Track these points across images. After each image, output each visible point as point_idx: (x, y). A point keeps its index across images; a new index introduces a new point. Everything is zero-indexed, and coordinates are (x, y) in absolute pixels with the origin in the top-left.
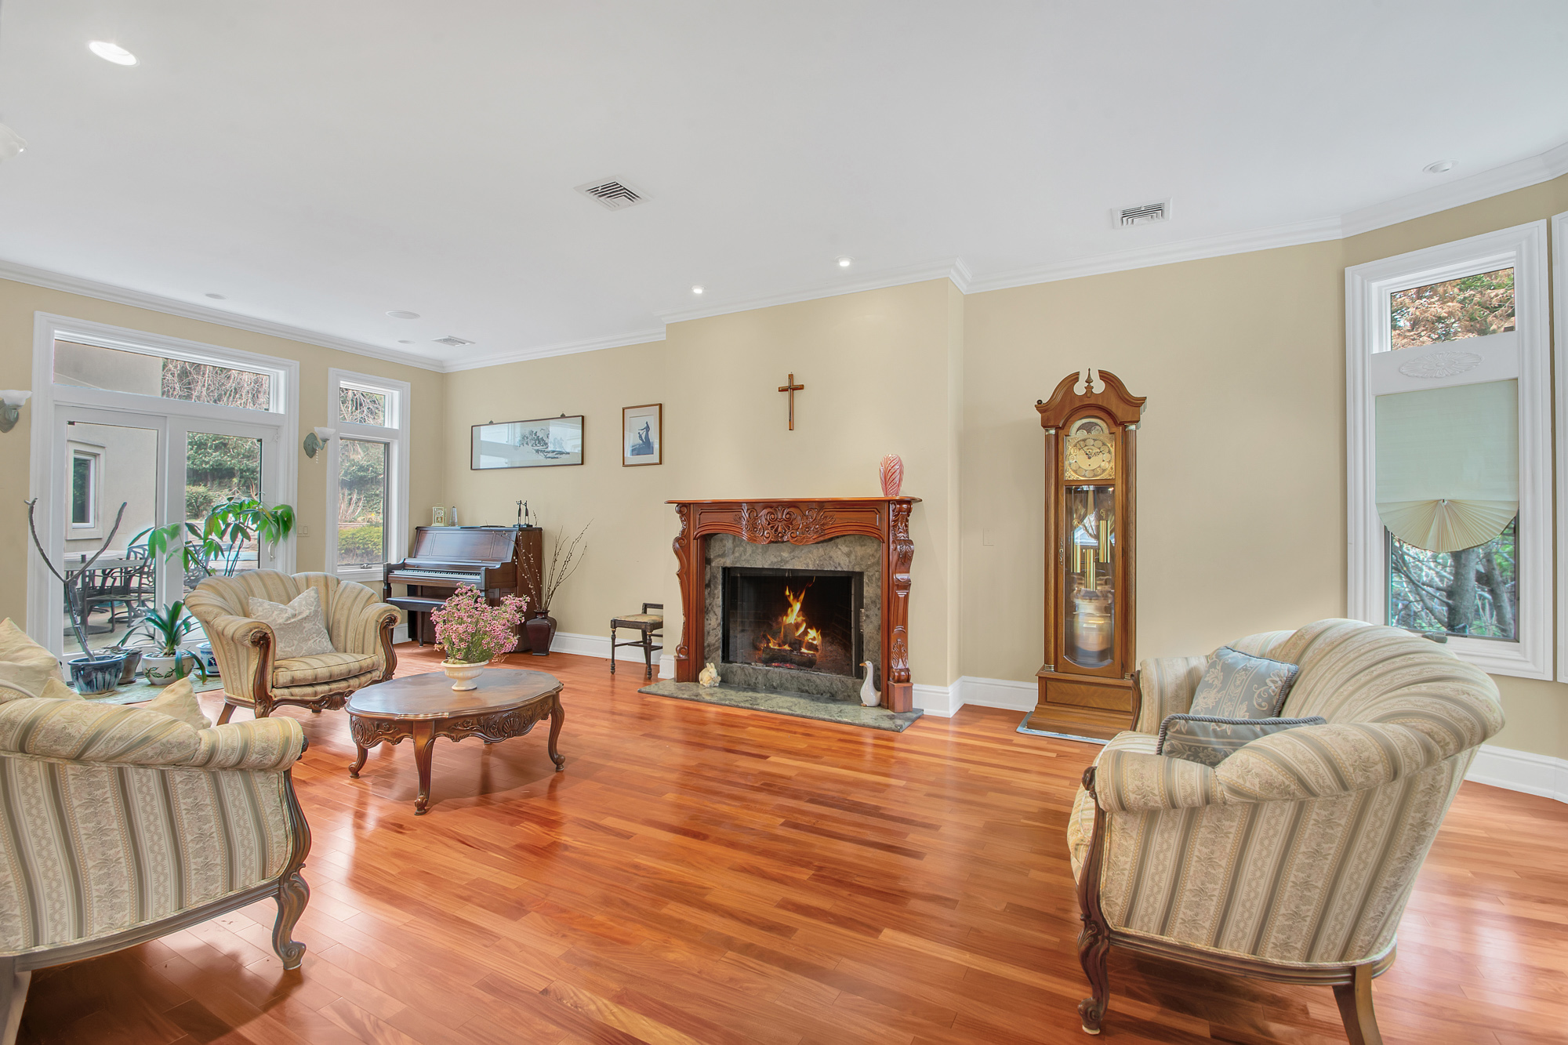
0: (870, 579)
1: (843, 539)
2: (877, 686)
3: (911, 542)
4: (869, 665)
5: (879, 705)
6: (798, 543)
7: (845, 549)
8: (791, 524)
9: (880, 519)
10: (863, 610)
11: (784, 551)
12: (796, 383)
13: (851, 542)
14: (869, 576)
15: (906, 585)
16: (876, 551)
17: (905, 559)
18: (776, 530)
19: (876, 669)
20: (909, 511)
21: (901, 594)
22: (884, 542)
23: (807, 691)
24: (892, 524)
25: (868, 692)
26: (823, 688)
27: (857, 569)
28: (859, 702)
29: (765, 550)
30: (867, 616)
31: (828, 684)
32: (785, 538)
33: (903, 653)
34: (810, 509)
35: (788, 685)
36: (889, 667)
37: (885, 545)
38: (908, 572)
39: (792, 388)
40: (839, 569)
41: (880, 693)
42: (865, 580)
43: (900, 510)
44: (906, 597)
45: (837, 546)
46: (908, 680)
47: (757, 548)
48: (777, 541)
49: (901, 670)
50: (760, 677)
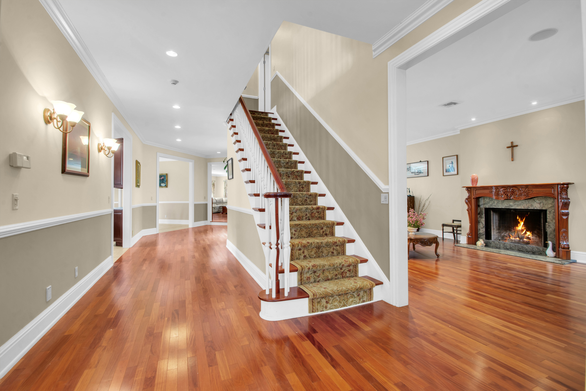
0: (550, 212)
1: (537, 198)
2: (554, 249)
3: (569, 199)
4: (550, 243)
5: (555, 257)
6: (516, 199)
7: (537, 201)
8: (514, 193)
9: (554, 191)
10: (547, 224)
11: (511, 202)
12: (514, 144)
13: (541, 199)
14: (549, 211)
15: (567, 214)
16: (553, 202)
17: (566, 205)
18: (507, 195)
20: (567, 187)
21: (565, 217)
22: (556, 199)
23: (522, 251)
24: (559, 192)
25: (549, 252)
26: (529, 250)
27: (544, 209)
28: (546, 255)
29: (503, 202)
30: (549, 225)
31: (531, 249)
32: (511, 198)
33: (566, 238)
34: (522, 188)
35: (514, 248)
36: (559, 244)
37: (556, 200)
38: (568, 209)
39: (513, 146)
40: (535, 208)
41: (555, 253)
42: (548, 212)
43: (563, 187)
44: (567, 219)
45: (534, 201)
46: (568, 248)
47: (499, 202)
48: (508, 199)
49: (565, 245)
50: (501, 245)
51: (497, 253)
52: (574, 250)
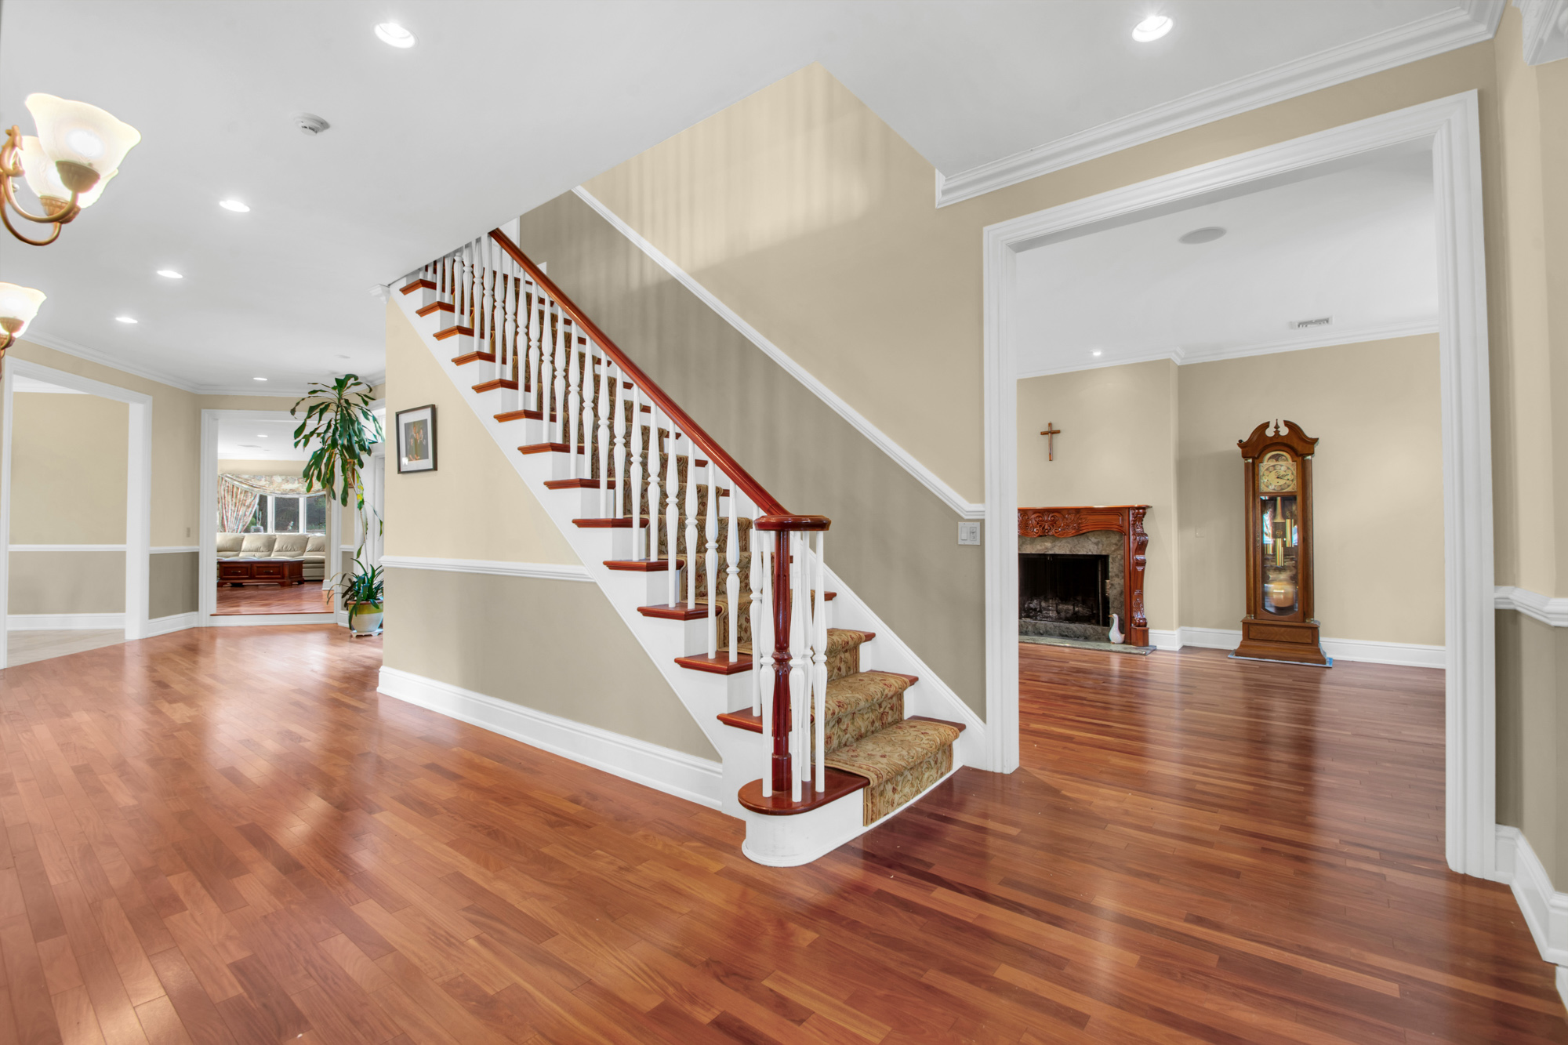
0: (1114, 560)
1: (1092, 533)
2: (1122, 629)
3: (1146, 535)
4: (1115, 617)
5: (1124, 642)
6: (1056, 538)
7: (1094, 540)
8: (1055, 523)
9: (1123, 520)
10: (1108, 581)
11: (1047, 542)
12: (1055, 428)
13: (1099, 535)
14: (1113, 558)
15: (1143, 563)
16: (1119, 541)
17: (1142, 547)
18: (1044, 528)
19: (1120, 620)
20: (1144, 514)
21: (1140, 569)
22: (1125, 535)
23: (1066, 636)
24: (1131, 523)
25: (1115, 634)
26: (1079, 633)
27: (1104, 553)
28: (1108, 640)
29: (1033, 541)
30: (1112, 585)
31: (1082, 630)
32: (1051, 533)
33: (1140, 606)
34: (1069, 514)
35: (1052, 632)
36: (1132, 618)
37: (1126, 537)
38: (1144, 554)
39: (1051, 432)
40: (1090, 553)
41: (1123, 635)
42: (1110, 560)
43: (1138, 513)
44: (1143, 570)
45: (1088, 538)
46: (1145, 625)
47: (1026, 540)
48: (1043, 535)
49: (1140, 619)
50: (1030, 627)
51: (1032, 643)
52: (1155, 628)
